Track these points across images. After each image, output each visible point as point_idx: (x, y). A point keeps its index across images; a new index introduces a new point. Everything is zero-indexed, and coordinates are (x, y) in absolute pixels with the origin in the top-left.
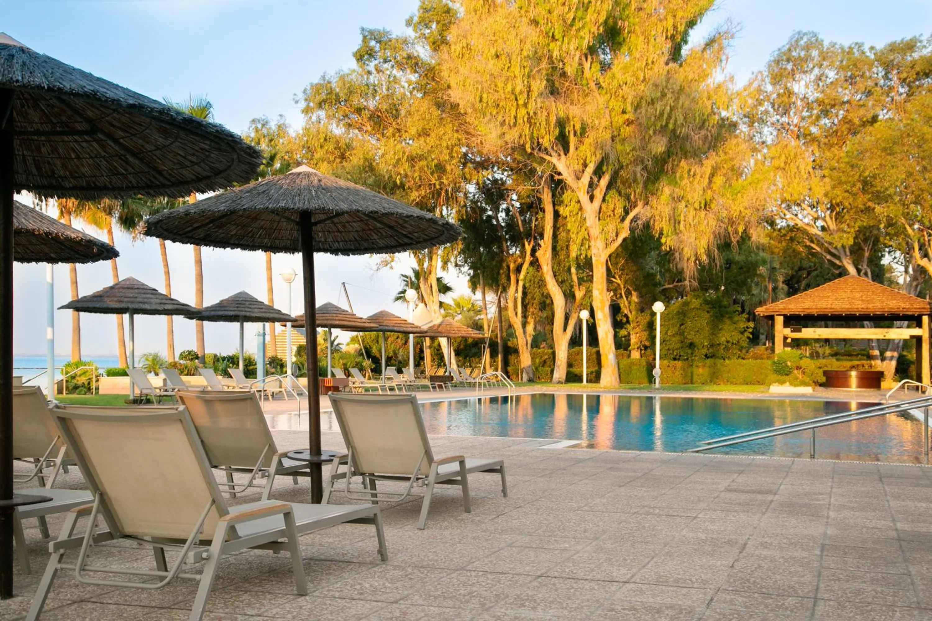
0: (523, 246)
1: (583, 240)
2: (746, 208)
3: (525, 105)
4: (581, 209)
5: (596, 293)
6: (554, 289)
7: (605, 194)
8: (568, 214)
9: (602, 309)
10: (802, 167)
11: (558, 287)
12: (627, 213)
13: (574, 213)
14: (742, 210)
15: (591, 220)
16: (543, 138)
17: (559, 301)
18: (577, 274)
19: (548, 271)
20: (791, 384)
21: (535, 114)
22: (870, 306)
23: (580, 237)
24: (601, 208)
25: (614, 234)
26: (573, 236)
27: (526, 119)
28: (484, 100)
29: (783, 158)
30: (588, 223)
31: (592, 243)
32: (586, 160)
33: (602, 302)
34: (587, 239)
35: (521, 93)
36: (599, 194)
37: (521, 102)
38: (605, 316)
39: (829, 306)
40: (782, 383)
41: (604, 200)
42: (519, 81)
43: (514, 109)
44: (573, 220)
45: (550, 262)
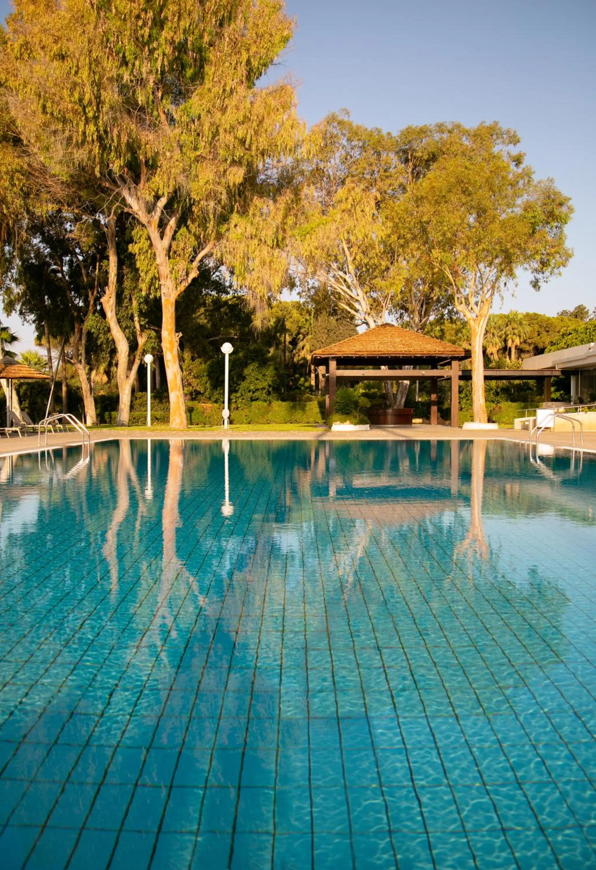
0: (87, 297)
1: (152, 279)
2: (317, 249)
3: (96, 118)
4: (151, 245)
5: (165, 333)
6: (118, 334)
7: (176, 232)
8: (137, 251)
9: (171, 351)
10: (367, 209)
11: (122, 333)
12: (196, 252)
13: (144, 250)
14: (313, 249)
15: (161, 258)
16: (113, 163)
17: (123, 347)
18: (139, 322)
19: (112, 317)
20: (352, 423)
21: (106, 132)
22: (411, 349)
23: (150, 276)
24: (170, 247)
25: (184, 273)
26: (142, 274)
27: (95, 137)
28: (49, 110)
29: (350, 200)
30: (158, 261)
31: (162, 282)
32: (158, 191)
33: (171, 342)
34: (155, 278)
35: (90, 103)
36: (169, 233)
37: (91, 115)
38: (173, 357)
39: (377, 349)
40: (343, 421)
41: (174, 238)
42: (88, 89)
43: (82, 124)
44: (143, 258)
45: (114, 308)
